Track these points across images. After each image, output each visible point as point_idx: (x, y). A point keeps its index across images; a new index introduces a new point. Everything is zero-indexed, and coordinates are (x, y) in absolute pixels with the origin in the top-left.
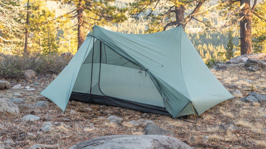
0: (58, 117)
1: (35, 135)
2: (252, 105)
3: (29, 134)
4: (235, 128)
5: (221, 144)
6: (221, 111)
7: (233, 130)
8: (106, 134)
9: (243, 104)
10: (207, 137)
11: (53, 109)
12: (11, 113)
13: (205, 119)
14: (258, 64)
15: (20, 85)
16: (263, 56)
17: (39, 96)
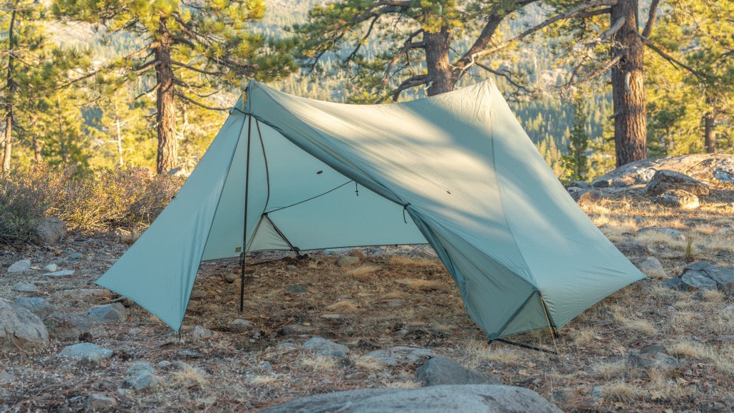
0: (161, 346)
1: (112, 400)
2: (700, 298)
3: (96, 396)
4: (670, 362)
5: (641, 408)
6: (618, 317)
7: (665, 367)
8: (314, 389)
9: (675, 297)
10: (599, 389)
11: (140, 325)
12: (28, 338)
13: (579, 339)
14: (686, 185)
15: (28, 261)
16: (695, 162)
17: (92, 291)
